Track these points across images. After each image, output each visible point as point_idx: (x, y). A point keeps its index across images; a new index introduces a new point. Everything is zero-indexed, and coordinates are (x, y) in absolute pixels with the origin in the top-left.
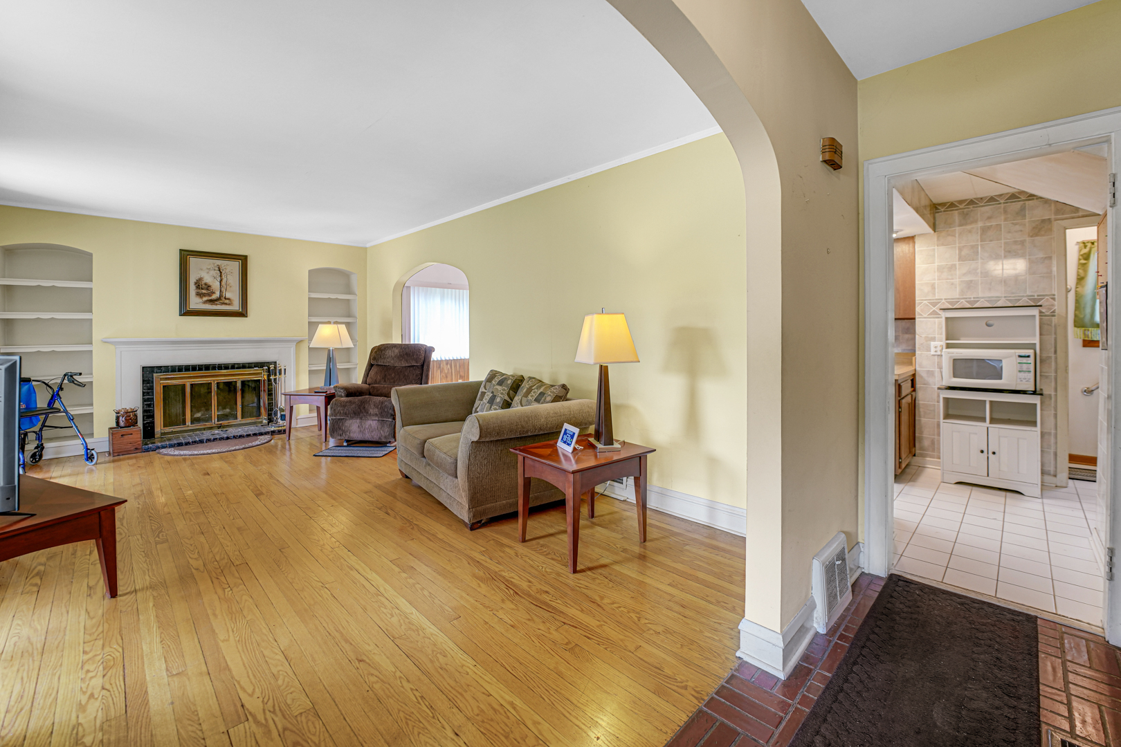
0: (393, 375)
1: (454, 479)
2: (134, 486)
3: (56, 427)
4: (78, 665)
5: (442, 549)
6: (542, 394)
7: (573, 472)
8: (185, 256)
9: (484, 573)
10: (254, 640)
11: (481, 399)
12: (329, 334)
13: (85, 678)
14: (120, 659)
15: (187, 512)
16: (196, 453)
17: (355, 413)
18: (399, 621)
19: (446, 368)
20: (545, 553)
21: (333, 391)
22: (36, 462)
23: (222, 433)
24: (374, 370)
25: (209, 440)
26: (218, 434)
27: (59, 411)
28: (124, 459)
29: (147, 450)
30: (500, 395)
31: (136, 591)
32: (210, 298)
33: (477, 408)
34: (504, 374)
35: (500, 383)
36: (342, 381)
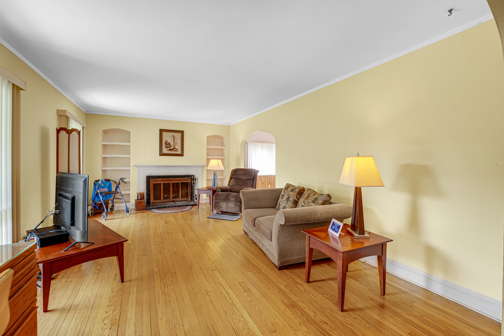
0: (241, 183)
1: (270, 241)
2: (140, 225)
3: (118, 199)
4: (102, 319)
5: (264, 280)
6: (316, 199)
7: (343, 252)
8: (161, 131)
9: (288, 301)
10: (173, 322)
11: (282, 198)
12: (215, 164)
13: (103, 328)
14: (118, 320)
15: (156, 241)
16: (164, 212)
17: (224, 200)
18: (243, 326)
19: (263, 179)
20: (322, 293)
21: (216, 189)
22: (112, 211)
23: (174, 204)
24: (233, 180)
25: (169, 207)
26: (172, 204)
27: (118, 193)
28: (139, 213)
29: (147, 209)
30: (292, 197)
31: (131, 280)
32: (170, 149)
33: (280, 203)
34: (294, 186)
35: (292, 191)
36: (219, 184)
